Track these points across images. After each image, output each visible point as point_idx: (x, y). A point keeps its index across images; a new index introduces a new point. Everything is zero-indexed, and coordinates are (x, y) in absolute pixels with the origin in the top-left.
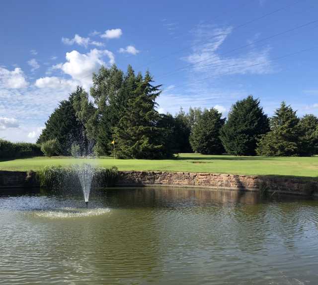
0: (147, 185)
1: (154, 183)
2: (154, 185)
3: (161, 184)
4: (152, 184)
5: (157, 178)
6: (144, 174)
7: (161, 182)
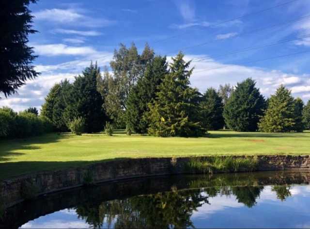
0: (293, 169)
1: (300, 167)
2: (300, 169)
3: (308, 167)
4: (298, 167)
5: (304, 162)
6: (289, 157)
7: (308, 166)
